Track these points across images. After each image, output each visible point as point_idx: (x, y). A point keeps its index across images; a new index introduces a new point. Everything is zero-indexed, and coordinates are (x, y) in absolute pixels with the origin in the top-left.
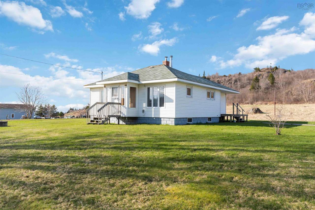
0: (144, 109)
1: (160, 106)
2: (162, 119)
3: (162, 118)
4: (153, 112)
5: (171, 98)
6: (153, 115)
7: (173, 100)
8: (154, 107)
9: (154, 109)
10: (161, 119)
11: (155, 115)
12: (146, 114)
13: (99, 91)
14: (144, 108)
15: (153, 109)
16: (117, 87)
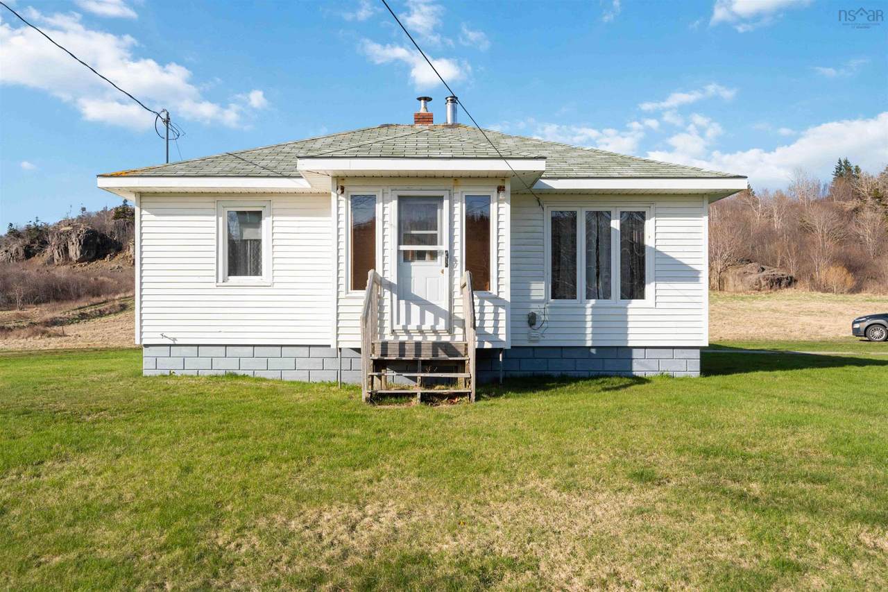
0: (534, 308)
1: (622, 298)
2: (636, 354)
3: (634, 350)
4: (589, 324)
5: (685, 261)
6: (589, 337)
7: (698, 272)
8: (593, 302)
9: (592, 307)
10: (631, 353)
11: (600, 337)
12: (548, 331)
13: (214, 215)
14: (533, 306)
15: (589, 311)
16: (441, 199)
